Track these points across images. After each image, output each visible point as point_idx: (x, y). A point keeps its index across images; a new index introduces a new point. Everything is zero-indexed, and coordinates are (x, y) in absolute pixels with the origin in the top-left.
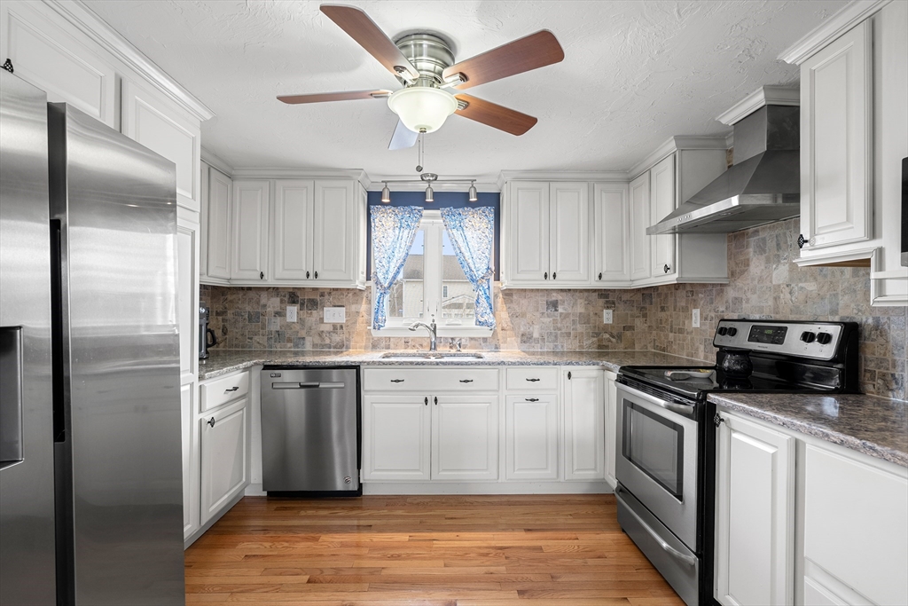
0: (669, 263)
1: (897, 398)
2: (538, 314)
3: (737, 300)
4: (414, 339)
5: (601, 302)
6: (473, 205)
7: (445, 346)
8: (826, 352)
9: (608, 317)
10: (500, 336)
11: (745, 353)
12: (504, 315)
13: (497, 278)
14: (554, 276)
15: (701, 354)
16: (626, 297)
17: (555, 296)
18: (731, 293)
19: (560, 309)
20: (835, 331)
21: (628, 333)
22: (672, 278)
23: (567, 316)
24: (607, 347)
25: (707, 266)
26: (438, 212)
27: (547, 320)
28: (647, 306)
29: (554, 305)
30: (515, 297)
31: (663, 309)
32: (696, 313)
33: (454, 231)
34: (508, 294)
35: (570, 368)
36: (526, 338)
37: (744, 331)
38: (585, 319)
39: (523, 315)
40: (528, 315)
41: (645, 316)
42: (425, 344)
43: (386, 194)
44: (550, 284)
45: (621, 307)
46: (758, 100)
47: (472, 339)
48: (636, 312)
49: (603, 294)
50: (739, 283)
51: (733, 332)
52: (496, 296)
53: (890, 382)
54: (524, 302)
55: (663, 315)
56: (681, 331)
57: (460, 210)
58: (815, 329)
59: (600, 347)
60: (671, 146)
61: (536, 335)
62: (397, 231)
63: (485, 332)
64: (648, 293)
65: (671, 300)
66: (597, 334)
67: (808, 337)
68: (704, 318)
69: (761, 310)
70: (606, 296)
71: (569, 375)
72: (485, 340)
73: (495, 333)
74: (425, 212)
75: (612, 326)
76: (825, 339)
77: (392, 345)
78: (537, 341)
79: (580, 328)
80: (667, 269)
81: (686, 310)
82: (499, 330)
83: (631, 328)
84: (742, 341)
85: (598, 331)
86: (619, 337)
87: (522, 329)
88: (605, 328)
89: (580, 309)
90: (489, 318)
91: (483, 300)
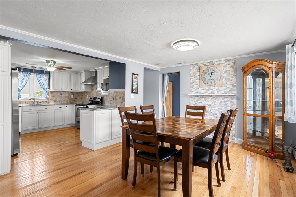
0: (83, 88)
1: (105, 104)
2: (58, 96)
3: (92, 94)
4: (27, 102)
5: (71, 94)
6: (44, 74)
7: (36, 103)
8: (99, 100)
9: (72, 97)
10: (49, 101)
11: (92, 101)
12: (51, 96)
13: (49, 89)
14: (63, 89)
15: (88, 102)
16: (76, 93)
17: (62, 93)
18: (92, 93)
19: (63, 95)
20: (100, 98)
21: (76, 100)
22: (84, 91)
23: (64, 96)
24: (72, 102)
25: (88, 89)
26: (35, 74)
27: (60, 97)
28: (80, 95)
29: (62, 94)
30: (53, 93)
31: (82, 95)
32: (87, 96)
33: (39, 78)
34: (51, 92)
35: (67, 105)
36: (55, 101)
37: (93, 98)
38: (68, 97)
39: (55, 96)
40: (56, 96)
41: (79, 96)
42: (31, 103)
43: (22, 69)
44: (62, 91)
45: (75, 95)
46: (94, 70)
47: (43, 101)
48: (77, 96)
49: (71, 92)
50: (93, 92)
51: (91, 98)
52: (49, 92)
53: (104, 102)
54: (55, 94)
55: (82, 96)
56: (85, 99)
57: (41, 74)
58: (99, 98)
59: (71, 102)
60: (84, 71)
61: (58, 100)
62: (23, 77)
63: (47, 100)
64: (80, 93)
65: (84, 94)
66: (70, 100)
67: (98, 99)
68: (88, 97)
69: (95, 95)
70: (72, 93)
71: (67, 106)
72: (46, 101)
73: (48, 100)
74: (31, 74)
75: (73, 98)
76: (99, 99)
77: (21, 103)
78: (58, 101)
79: (67, 99)
80: (83, 89)
81: (86, 95)
82: (49, 99)
83: (77, 99)
84: (92, 100)
85: (71, 99)
86: (75, 100)
87: (55, 99)
88: (72, 99)
89: (67, 95)
90: (48, 97)
91: (46, 93)
